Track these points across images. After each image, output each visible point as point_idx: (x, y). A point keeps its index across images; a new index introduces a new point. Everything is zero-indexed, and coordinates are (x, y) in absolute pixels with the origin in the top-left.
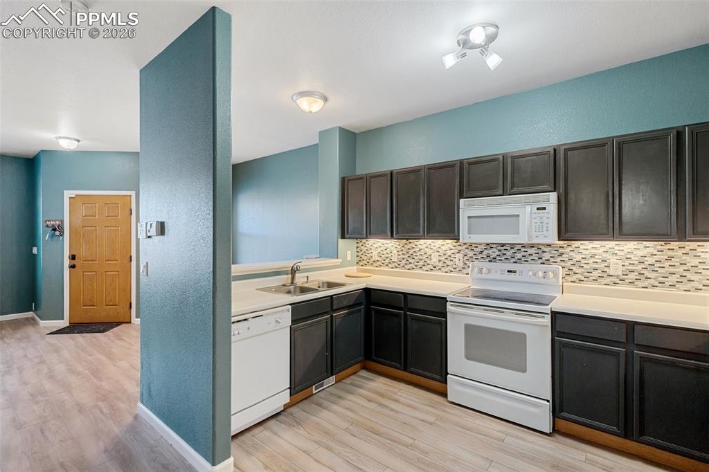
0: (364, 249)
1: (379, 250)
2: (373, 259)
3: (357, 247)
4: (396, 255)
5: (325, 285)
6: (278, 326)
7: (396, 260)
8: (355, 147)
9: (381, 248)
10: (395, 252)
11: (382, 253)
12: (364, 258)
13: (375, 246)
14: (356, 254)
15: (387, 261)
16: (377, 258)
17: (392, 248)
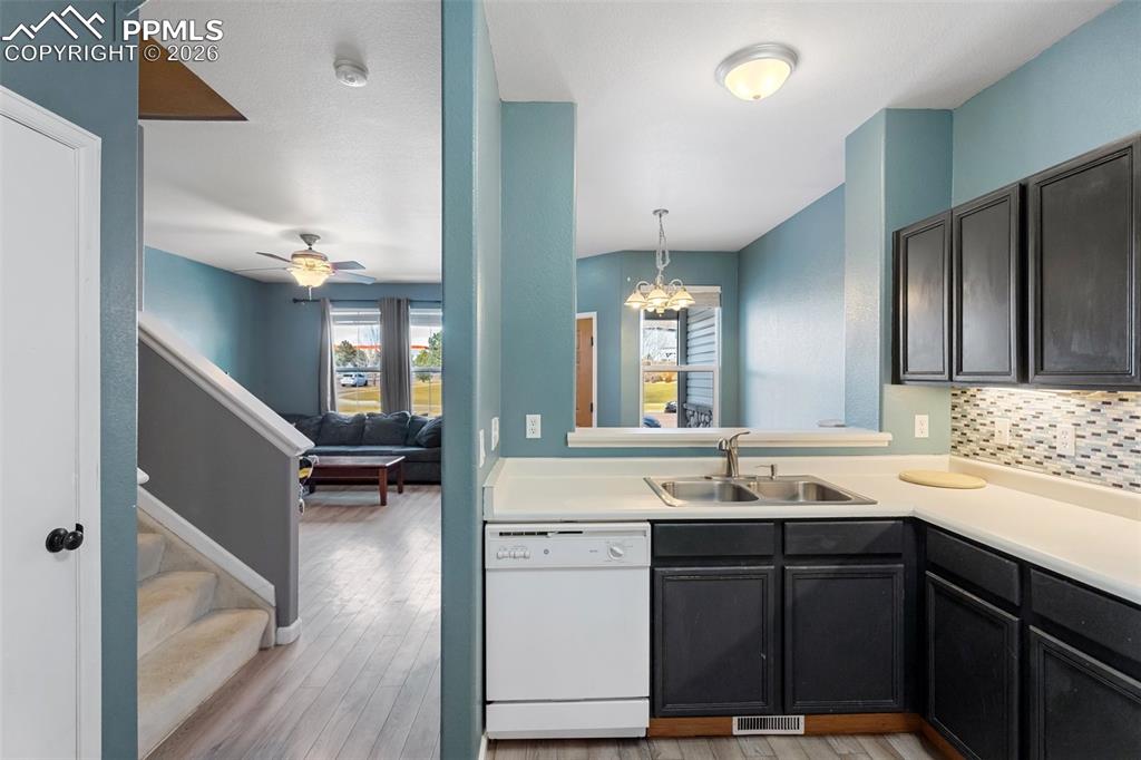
0: (973, 413)
1: (1015, 417)
2: (997, 441)
3: (954, 407)
4: (1070, 438)
5: (813, 493)
6: (615, 562)
7: (1069, 451)
8: (950, 149)
9: (1021, 414)
10: (1065, 425)
11: (1023, 425)
12: (973, 436)
13: (1003, 405)
14: (950, 424)
15: (1041, 450)
16: (1007, 440)
17: (1056, 414)
